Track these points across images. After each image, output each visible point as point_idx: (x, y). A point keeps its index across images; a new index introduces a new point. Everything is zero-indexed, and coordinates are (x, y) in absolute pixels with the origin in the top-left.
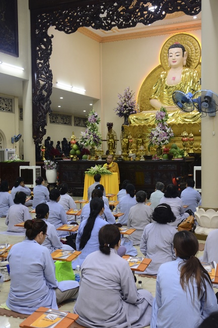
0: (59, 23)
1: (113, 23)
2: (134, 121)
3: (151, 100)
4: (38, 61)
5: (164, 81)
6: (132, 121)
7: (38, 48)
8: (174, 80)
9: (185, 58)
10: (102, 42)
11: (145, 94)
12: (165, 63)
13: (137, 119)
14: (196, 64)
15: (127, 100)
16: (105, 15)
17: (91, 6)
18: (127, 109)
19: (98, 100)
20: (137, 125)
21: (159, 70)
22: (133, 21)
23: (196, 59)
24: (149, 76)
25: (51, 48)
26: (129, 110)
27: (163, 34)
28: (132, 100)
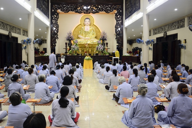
0: (62, 9)
1: (82, 12)
3: (78, 35)
4: (53, 21)
5: (84, 30)
7: (53, 16)
8: (87, 29)
15: (70, 35)
16: (79, 8)
17: (74, 5)
21: (80, 26)
22: (89, 12)
25: (58, 17)
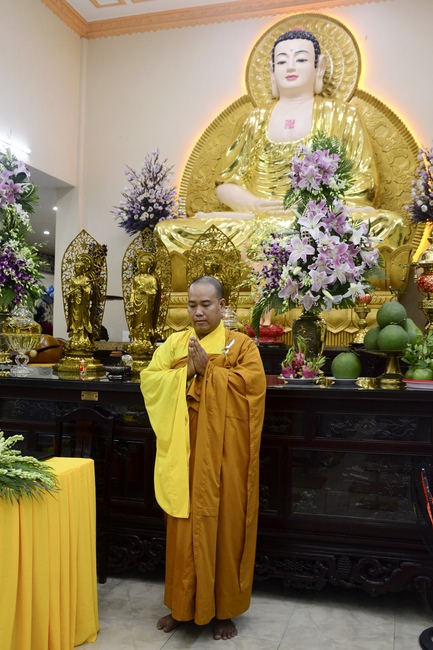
2: (172, 239)
3: (220, 187)
5: (261, 132)
6: (164, 238)
8: (291, 127)
9: (320, 72)
10: (88, 38)
11: (202, 174)
12: (259, 91)
13: (180, 232)
14: (348, 95)
15: (150, 184)
18: (151, 209)
19: (71, 188)
20: (181, 251)
21: (243, 108)
23: (348, 82)
24: (214, 125)
26: (155, 212)
27: (253, 17)
28: (166, 186)
